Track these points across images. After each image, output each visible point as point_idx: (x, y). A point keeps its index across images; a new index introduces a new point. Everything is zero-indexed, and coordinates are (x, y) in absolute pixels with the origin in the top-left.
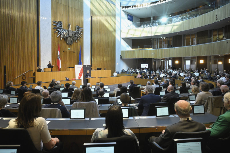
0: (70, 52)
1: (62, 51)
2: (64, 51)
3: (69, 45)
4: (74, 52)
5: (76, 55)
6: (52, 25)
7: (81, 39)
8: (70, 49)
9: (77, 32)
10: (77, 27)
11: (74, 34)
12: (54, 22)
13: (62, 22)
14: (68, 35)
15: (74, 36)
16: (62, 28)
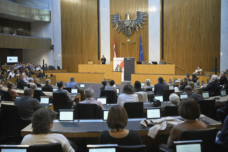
0: (129, 43)
1: (121, 44)
2: (122, 44)
3: (128, 36)
4: (135, 43)
6: (111, 20)
7: (145, 26)
8: (130, 40)
9: (137, 19)
10: (137, 13)
11: (133, 23)
12: (112, 17)
13: (119, 14)
14: (125, 26)
15: (133, 25)
16: (119, 21)
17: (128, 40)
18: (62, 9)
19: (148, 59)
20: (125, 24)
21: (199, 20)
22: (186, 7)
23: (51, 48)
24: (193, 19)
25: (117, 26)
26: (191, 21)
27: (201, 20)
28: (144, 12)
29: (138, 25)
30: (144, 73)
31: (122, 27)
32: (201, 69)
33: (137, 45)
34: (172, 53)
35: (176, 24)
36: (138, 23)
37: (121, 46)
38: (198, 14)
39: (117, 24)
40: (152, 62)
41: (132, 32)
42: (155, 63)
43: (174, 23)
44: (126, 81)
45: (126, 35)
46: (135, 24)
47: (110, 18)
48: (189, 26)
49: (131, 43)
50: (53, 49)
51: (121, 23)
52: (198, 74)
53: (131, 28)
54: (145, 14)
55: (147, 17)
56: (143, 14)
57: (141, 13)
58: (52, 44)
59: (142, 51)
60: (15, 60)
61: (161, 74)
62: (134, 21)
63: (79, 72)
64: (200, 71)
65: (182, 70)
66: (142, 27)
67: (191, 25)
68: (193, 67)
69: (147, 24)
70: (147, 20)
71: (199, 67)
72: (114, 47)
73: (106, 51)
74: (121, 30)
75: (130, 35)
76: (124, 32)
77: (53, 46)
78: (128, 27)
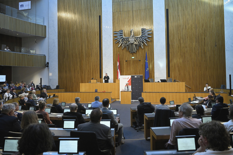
0: (134, 61)
2: (126, 61)
3: (133, 53)
4: (140, 61)
5: (142, 64)
6: (114, 36)
7: (150, 43)
8: (135, 58)
9: (142, 36)
10: (142, 30)
11: (138, 40)
12: (115, 33)
13: (122, 30)
14: (129, 43)
15: (138, 42)
16: (123, 37)
17: (132, 58)
18: (59, 24)
19: (154, 77)
20: (129, 41)
21: (204, 38)
22: (191, 25)
23: (46, 66)
24: (198, 37)
25: (121, 43)
26: (196, 39)
27: (206, 38)
28: (148, 29)
29: (143, 42)
30: (153, 92)
31: (126, 44)
32: (209, 86)
33: (142, 63)
34: (179, 71)
35: (182, 41)
36: (143, 40)
37: (125, 64)
38: (203, 32)
39: (121, 41)
40: (161, 80)
41: (137, 49)
42: (163, 81)
43: (180, 40)
44: (134, 101)
45: (131, 52)
46: (139, 40)
47: (113, 35)
48: (194, 44)
49: (135, 60)
50: (48, 66)
51: (126, 39)
52: (207, 91)
53: (136, 45)
54: (150, 31)
55: (152, 34)
56: (148, 31)
57: (146, 30)
58: (47, 61)
59: (148, 69)
60: (3, 79)
61: (171, 92)
62: (139, 37)
63: (80, 91)
64: (208, 88)
65: (189, 88)
66: (147, 44)
67: (196, 42)
68: (199, 85)
69: (152, 41)
70: (152, 38)
71: (207, 84)
72: (118, 64)
73: (108, 69)
74: (125, 47)
75: (134, 52)
76: (128, 49)
77: (48, 63)
78: (133, 43)
